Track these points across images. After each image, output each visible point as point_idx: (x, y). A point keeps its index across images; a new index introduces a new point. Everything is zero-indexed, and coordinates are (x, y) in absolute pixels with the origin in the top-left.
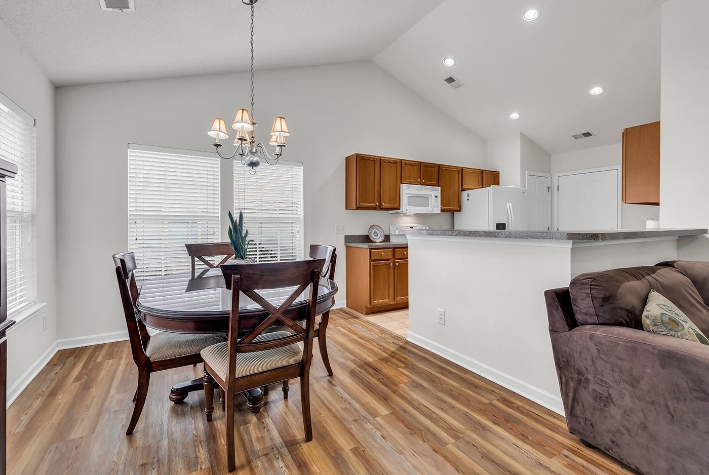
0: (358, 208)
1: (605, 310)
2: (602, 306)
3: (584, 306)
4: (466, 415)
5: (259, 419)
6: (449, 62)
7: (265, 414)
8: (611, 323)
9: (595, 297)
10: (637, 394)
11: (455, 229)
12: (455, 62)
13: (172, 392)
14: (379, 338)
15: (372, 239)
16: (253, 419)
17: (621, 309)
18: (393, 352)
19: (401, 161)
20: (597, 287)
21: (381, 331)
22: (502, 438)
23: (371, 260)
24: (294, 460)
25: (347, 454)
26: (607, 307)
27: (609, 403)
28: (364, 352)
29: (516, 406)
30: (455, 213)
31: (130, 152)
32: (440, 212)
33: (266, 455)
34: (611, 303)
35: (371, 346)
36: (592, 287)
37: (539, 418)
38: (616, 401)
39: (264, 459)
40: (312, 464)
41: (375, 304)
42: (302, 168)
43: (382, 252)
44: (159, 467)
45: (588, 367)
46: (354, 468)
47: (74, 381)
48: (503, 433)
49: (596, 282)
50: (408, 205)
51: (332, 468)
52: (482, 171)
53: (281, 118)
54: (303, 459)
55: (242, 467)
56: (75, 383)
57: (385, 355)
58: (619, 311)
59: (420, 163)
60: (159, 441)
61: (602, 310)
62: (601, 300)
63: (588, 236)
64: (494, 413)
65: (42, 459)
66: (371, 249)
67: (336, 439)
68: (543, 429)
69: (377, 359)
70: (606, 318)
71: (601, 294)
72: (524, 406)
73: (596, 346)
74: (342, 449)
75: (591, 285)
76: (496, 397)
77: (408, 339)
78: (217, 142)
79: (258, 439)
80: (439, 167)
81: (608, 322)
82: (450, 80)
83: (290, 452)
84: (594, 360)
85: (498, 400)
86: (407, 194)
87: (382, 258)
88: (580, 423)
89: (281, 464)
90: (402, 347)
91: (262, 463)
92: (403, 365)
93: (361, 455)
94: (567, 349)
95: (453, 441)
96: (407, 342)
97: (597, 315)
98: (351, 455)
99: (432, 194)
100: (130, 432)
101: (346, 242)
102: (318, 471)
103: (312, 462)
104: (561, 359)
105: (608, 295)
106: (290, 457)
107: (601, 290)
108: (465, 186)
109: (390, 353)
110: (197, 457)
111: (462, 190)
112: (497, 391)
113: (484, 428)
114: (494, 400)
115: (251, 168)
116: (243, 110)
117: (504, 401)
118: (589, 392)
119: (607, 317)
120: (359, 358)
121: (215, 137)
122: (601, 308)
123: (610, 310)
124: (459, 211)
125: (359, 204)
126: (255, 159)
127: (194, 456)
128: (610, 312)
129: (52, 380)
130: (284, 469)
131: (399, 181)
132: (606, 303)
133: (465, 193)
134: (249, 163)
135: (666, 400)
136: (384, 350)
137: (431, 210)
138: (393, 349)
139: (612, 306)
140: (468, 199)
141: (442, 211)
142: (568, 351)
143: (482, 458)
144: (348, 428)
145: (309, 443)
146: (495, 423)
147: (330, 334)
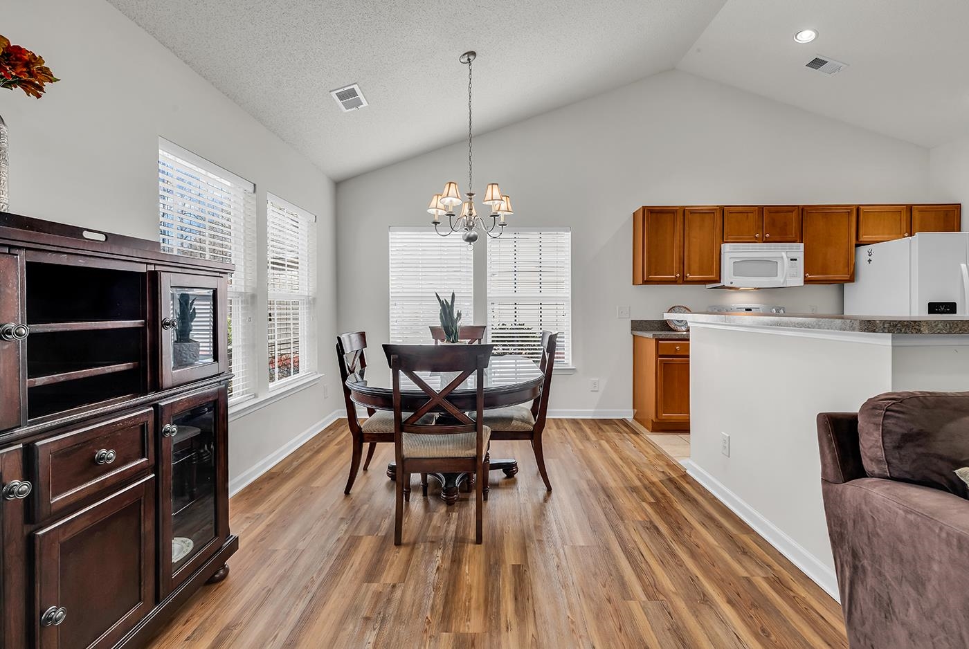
0: (646, 282)
1: (904, 456)
2: (898, 447)
3: (870, 444)
4: (693, 579)
5: (447, 511)
6: (806, 36)
7: (456, 508)
8: (916, 479)
9: (890, 432)
10: (923, 607)
11: (846, 313)
12: (817, 35)
13: (389, 468)
14: (648, 462)
15: (672, 326)
16: (443, 509)
17: (941, 458)
18: (653, 483)
19: (722, 208)
20: (897, 415)
21: (659, 455)
22: (723, 621)
23: (658, 355)
24: (453, 554)
25: (506, 568)
26: (910, 451)
27: (890, 614)
28: (612, 475)
29: (792, 594)
30: (846, 285)
31: (391, 235)
32: (803, 284)
33: (432, 542)
34: (920, 446)
35: (626, 470)
36: (888, 413)
37: (821, 621)
38: (899, 613)
39: (428, 544)
40: (465, 563)
41: (663, 418)
42: (570, 233)
43: (678, 344)
44: (351, 524)
45: (864, 547)
46: (503, 581)
47: (336, 445)
48: (731, 617)
49: (902, 407)
50: (734, 275)
51: (482, 574)
52: (910, 208)
53: (493, 184)
54: (461, 557)
55: (407, 545)
56: (336, 447)
57: (638, 483)
58: (935, 461)
59: (761, 208)
60: (362, 505)
61: (897, 455)
62: (900, 437)
63: (887, 325)
64: (741, 590)
65: (290, 494)
66: (657, 340)
67: (506, 550)
68: (812, 637)
69: (622, 486)
70: (905, 469)
71: (901, 427)
72: (808, 599)
73: (871, 512)
74: (504, 562)
75: (887, 410)
76: (766, 573)
77: (688, 472)
78: (436, 219)
79: (435, 527)
80: (802, 210)
81: (908, 477)
82: (817, 63)
83: (454, 547)
84: (870, 535)
85: (766, 579)
86: (730, 258)
87: (678, 354)
88: (859, 641)
89: (440, 554)
90: (671, 480)
91: (425, 547)
92: (653, 501)
93: (519, 573)
94: (839, 512)
95: (644, 598)
96: (685, 476)
97: (889, 463)
98: (509, 570)
99: (785, 256)
100: (347, 492)
101: (633, 329)
102: (467, 572)
103: (467, 563)
104: (833, 528)
105: (915, 430)
106: (450, 552)
107: (905, 421)
108: (863, 238)
109: (646, 482)
110: (380, 525)
111: (857, 245)
112: (777, 567)
113: (706, 599)
114: (759, 575)
115: (469, 243)
116: (450, 183)
117: (778, 584)
118: (867, 589)
119: (907, 468)
120: (600, 480)
121: (435, 213)
122: (896, 451)
123: (914, 456)
124: (852, 279)
125: (648, 276)
126: (472, 234)
127: (378, 524)
128: (914, 461)
129: (323, 441)
130: (439, 558)
131: (719, 239)
132: (909, 444)
133: (863, 250)
134: (465, 238)
135: (960, 627)
136: (642, 476)
137: (782, 280)
138: (655, 479)
139: (919, 450)
140: (870, 261)
141: (807, 281)
142: (841, 515)
143: (669, 630)
144: (527, 545)
145: (477, 545)
146: (729, 602)
147: (584, 446)
